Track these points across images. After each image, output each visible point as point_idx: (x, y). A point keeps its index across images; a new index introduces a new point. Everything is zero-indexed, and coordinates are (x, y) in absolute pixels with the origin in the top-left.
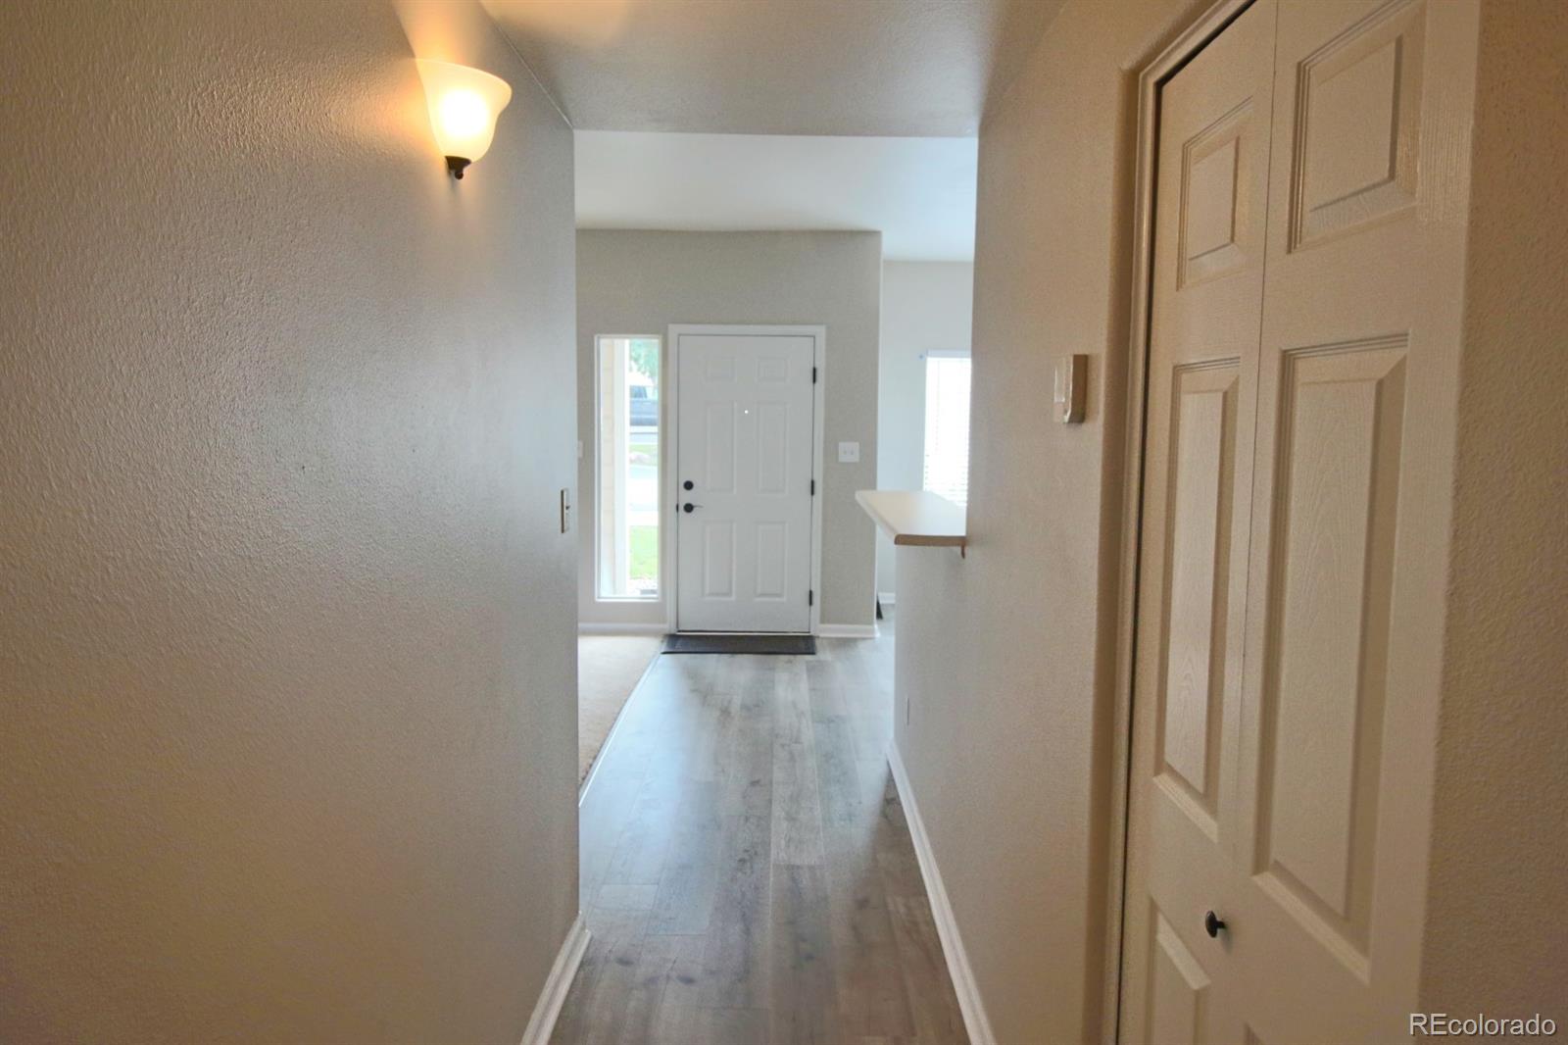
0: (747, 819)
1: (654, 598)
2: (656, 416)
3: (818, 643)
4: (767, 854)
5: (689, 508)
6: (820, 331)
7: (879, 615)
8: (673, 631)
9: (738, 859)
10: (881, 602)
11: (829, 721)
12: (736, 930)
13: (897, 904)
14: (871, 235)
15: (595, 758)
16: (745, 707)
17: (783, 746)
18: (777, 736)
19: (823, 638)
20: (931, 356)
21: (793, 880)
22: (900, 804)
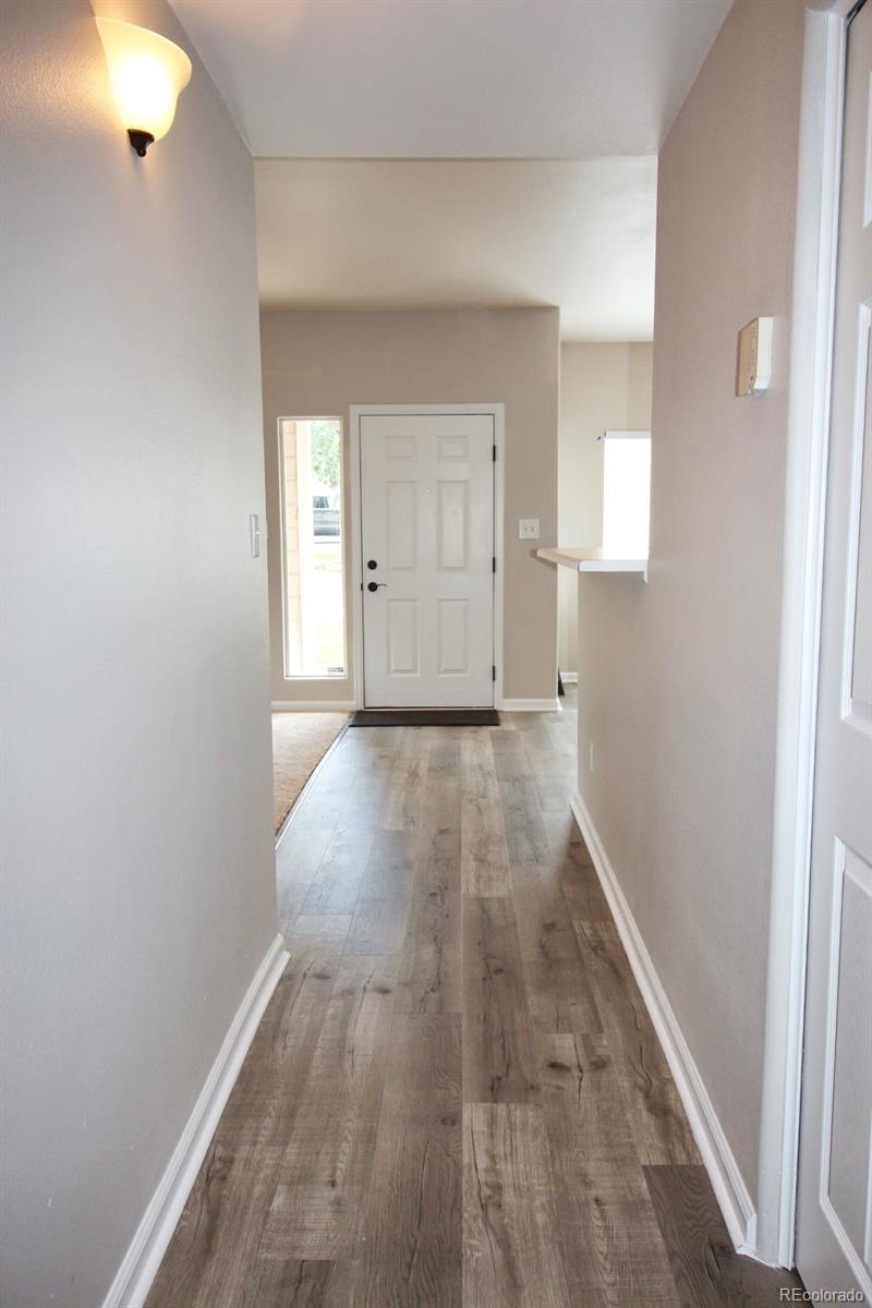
0: (437, 861)
1: (342, 676)
2: (340, 527)
3: (501, 716)
4: (457, 888)
5: (373, 587)
6: (499, 409)
7: (561, 692)
8: (361, 708)
9: (428, 893)
10: (563, 681)
11: (515, 780)
12: (428, 952)
13: (583, 928)
14: (549, 311)
15: (288, 813)
16: (431, 770)
17: (470, 801)
18: (464, 792)
19: (506, 712)
20: (610, 438)
21: (483, 910)
22: (585, 846)
